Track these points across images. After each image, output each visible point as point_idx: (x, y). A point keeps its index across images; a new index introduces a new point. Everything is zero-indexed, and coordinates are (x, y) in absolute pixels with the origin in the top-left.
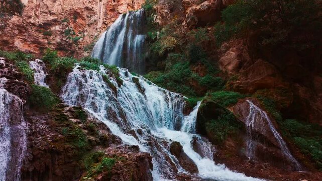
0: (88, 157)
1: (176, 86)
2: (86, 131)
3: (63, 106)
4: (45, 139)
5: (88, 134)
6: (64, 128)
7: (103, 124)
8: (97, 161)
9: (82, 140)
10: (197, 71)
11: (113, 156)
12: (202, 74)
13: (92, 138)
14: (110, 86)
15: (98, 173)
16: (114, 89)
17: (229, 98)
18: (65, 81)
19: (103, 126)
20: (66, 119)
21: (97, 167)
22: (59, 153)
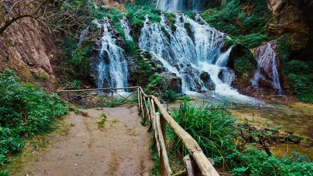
0: (151, 77)
1: (225, 25)
2: (151, 65)
3: (140, 51)
4: (134, 68)
5: (151, 66)
6: (141, 64)
7: (159, 61)
8: (155, 79)
9: (149, 70)
10: (245, 11)
11: (163, 77)
12: (249, 14)
13: (153, 68)
14: (166, 34)
15: (155, 83)
16: (169, 37)
17: (255, 41)
18: (140, 34)
19: (159, 62)
20: (141, 58)
21: (154, 81)
22: (140, 74)
